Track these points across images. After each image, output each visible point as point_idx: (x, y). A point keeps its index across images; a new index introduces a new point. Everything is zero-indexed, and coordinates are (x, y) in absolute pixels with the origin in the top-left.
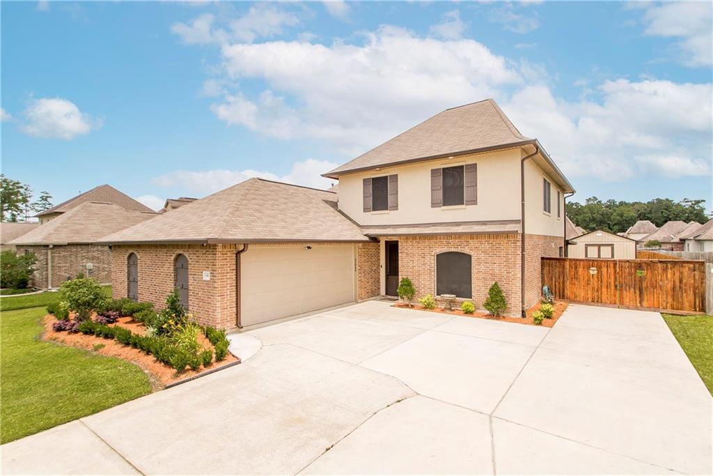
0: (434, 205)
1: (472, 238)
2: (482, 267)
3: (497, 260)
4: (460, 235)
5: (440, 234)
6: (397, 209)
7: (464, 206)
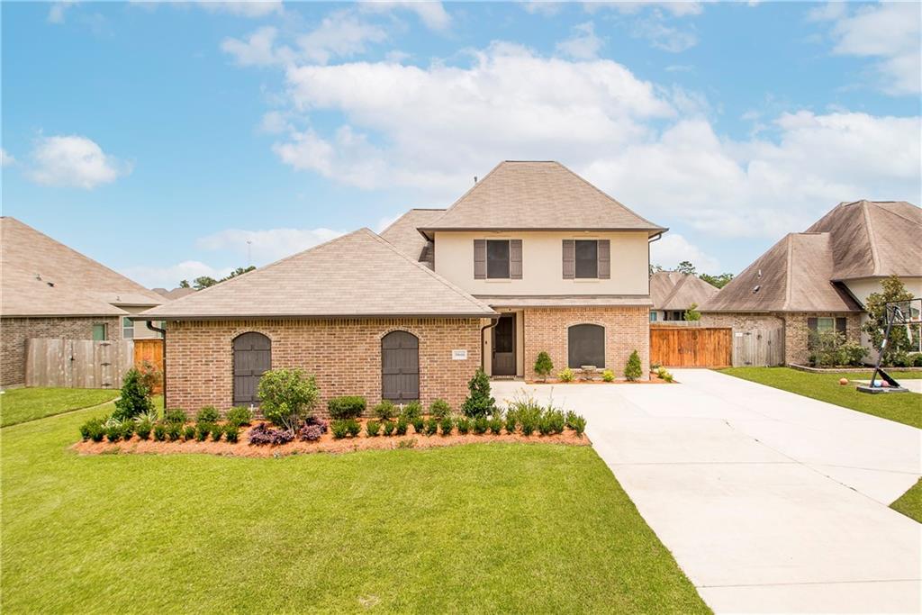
0: (565, 276)
1: (606, 310)
2: (616, 338)
3: (629, 331)
4: (594, 308)
5: (574, 307)
6: (521, 278)
7: (596, 280)
